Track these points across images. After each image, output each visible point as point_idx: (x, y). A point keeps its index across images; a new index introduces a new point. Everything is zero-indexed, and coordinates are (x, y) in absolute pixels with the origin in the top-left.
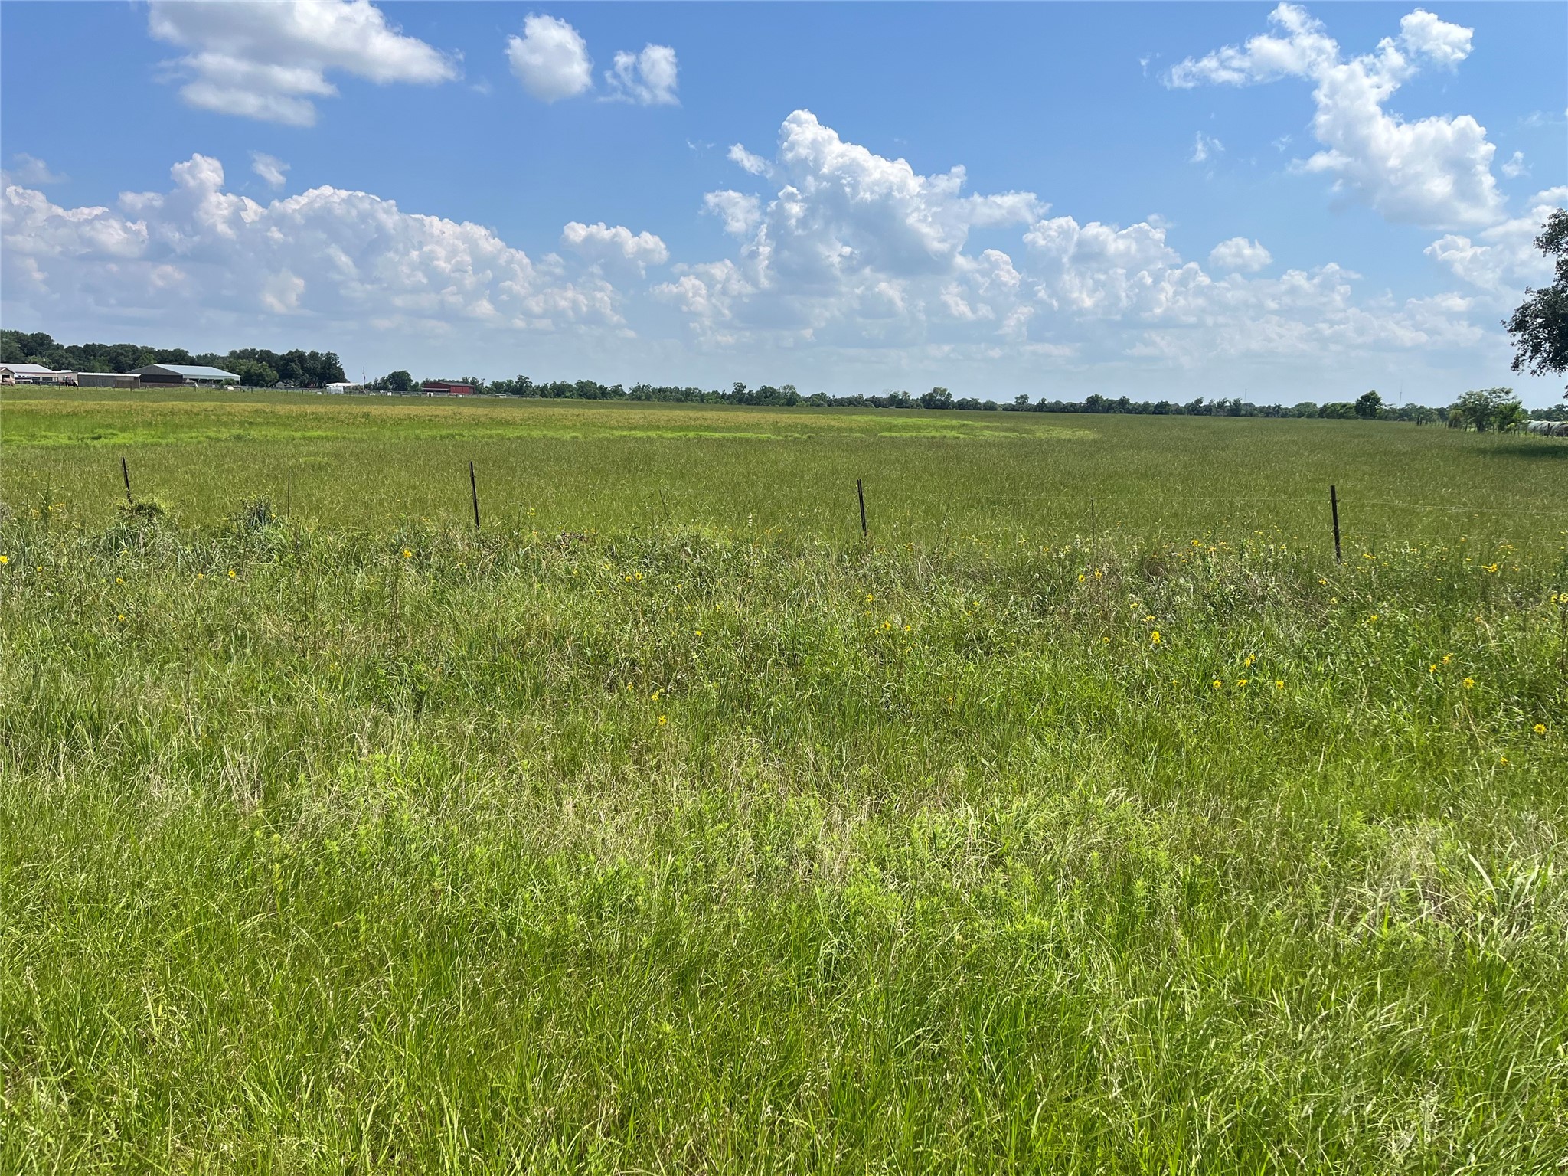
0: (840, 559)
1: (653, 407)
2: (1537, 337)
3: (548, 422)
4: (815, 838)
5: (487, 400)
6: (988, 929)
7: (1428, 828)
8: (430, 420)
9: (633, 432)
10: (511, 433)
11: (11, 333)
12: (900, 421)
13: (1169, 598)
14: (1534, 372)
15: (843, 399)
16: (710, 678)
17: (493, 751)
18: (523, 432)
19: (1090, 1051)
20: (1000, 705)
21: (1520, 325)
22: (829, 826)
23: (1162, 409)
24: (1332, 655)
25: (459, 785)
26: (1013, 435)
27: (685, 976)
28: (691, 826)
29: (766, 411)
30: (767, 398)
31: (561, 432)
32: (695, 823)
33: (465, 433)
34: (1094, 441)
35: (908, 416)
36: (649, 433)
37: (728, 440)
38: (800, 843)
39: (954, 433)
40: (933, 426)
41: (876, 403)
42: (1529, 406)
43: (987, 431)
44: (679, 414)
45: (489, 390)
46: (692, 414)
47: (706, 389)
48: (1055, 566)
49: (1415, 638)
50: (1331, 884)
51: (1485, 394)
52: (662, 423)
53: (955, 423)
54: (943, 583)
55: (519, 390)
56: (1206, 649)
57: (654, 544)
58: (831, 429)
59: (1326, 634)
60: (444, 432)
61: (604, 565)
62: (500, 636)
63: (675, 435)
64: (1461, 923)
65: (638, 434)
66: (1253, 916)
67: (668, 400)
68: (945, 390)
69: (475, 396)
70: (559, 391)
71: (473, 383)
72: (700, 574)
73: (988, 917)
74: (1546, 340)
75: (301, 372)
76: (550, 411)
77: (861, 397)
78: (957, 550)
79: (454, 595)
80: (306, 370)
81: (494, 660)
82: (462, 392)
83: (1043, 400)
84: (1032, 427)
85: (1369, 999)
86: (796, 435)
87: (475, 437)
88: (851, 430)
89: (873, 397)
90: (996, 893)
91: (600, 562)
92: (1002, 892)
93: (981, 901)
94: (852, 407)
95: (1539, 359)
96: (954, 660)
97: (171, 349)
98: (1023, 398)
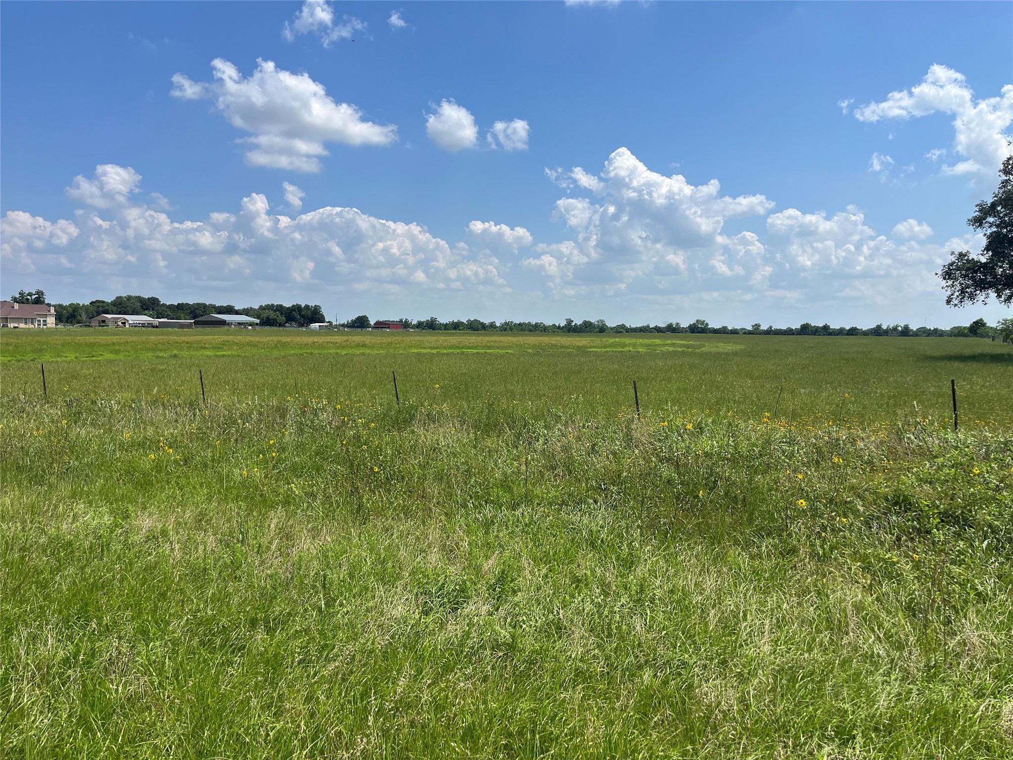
5: (411, 332)
11: (136, 297)
15: (636, 328)
23: (853, 332)
30: (587, 328)
41: (658, 330)
45: (414, 327)
47: (548, 323)
55: (431, 326)
67: (524, 331)
68: (704, 321)
69: (405, 330)
70: (456, 326)
71: (406, 322)
75: (299, 317)
77: (648, 326)
80: (302, 316)
82: (397, 328)
83: (771, 327)
89: (656, 326)
94: (642, 333)
97: (225, 305)
98: (757, 326)
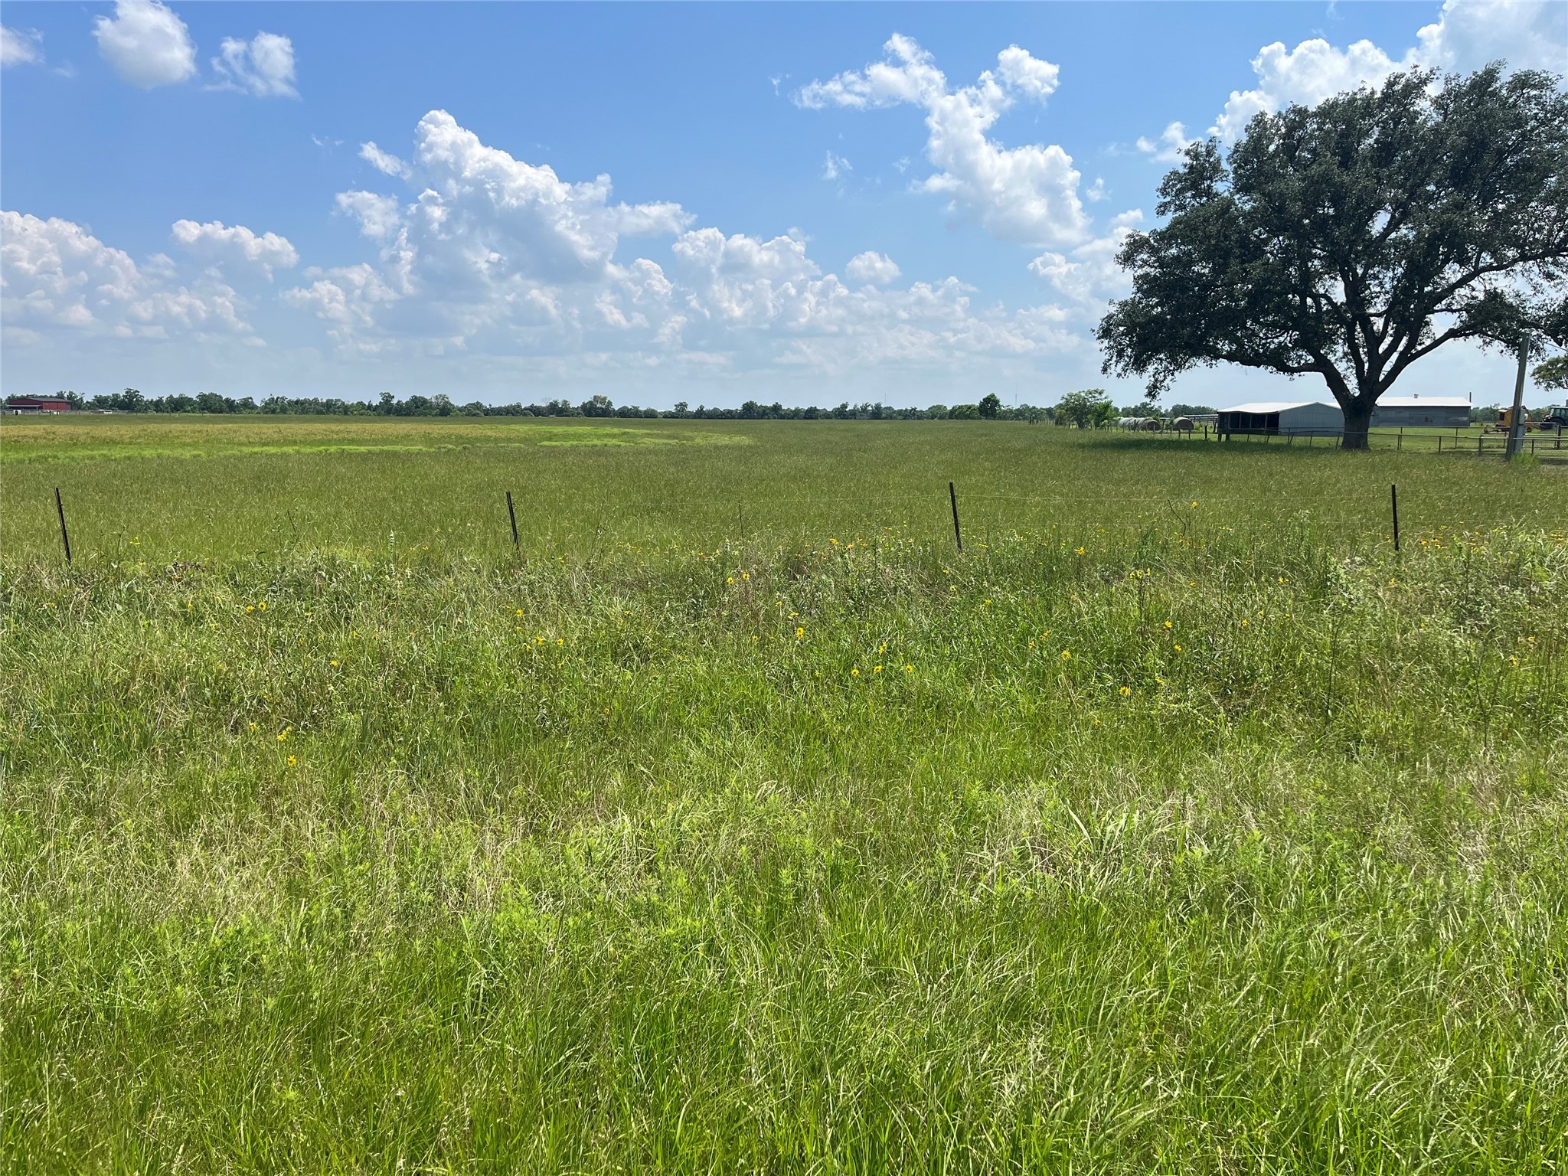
0: (492, 575)
1: (291, 421)
2: (1120, 344)
3: (163, 440)
4: (465, 867)
5: (88, 417)
6: (641, 937)
7: (1036, 789)
8: (15, 441)
9: (265, 448)
10: (117, 453)
12: (560, 430)
13: (813, 595)
14: (1119, 375)
15: (500, 409)
16: (350, 709)
17: (90, 812)
18: (132, 452)
19: (736, 1043)
20: (657, 711)
21: (1106, 333)
22: (481, 852)
23: (812, 414)
24: (955, 638)
25: (48, 855)
26: (673, 442)
27: (316, 1034)
28: (329, 870)
29: (417, 421)
30: (417, 408)
31: (180, 450)
32: (331, 867)
33: (60, 454)
34: (749, 446)
35: (568, 424)
36: (285, 449)
37: (373, 454)
38: (449, 874)
39: (615, 441)
40: (591, 434)
41: (535, 411)
42: (1119, 404)
43: (648, 439)
44: (319, 428)
45: (91, 406)
46: (334, 427)
47: (350, 400)
48: (708, 570)
49: (1025, 618)
50: (955, 850)
51: (1083, 394)
52: (299, 438)
53: (616, 431)
54: (599, 592)
55: (128, 405)
56: (847, 640)
57: (283, 570)
58: (487, 439)
59: (950, 619)
60: (33, 455)
61: (222, 595)
62: (97, 683)
63: (315, 449)
64: (1064, 872)
65: (272, 450)
66: (889, 890)
67: (307, 413)
68: (605, 398)
69: (73, 413)
70: (178, 405)
71: (70, 397)
72: (337, 599)
73: (641, 924)
74: (1128, 346)
76: (166, 427)
77: (519, 406)
78: (613, 558)
79: (40, 640)
81: (91, 709)
82: (57, 408)
83: (702, 407)
84: (691, 434)
85: (986, 953)
86: (450, 446)
87: (73, 459)
88: (509, 440)
89: (532, 406)
90: (649, 900)
91: (219, 592)
92: (655, 898)
93: (636, 909)
94: (510, 416)
95: (1123, 364)
96: (611, 669)
98: (682, 406)
